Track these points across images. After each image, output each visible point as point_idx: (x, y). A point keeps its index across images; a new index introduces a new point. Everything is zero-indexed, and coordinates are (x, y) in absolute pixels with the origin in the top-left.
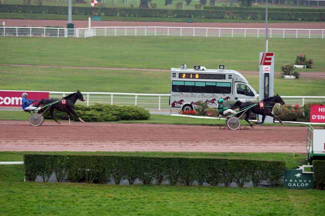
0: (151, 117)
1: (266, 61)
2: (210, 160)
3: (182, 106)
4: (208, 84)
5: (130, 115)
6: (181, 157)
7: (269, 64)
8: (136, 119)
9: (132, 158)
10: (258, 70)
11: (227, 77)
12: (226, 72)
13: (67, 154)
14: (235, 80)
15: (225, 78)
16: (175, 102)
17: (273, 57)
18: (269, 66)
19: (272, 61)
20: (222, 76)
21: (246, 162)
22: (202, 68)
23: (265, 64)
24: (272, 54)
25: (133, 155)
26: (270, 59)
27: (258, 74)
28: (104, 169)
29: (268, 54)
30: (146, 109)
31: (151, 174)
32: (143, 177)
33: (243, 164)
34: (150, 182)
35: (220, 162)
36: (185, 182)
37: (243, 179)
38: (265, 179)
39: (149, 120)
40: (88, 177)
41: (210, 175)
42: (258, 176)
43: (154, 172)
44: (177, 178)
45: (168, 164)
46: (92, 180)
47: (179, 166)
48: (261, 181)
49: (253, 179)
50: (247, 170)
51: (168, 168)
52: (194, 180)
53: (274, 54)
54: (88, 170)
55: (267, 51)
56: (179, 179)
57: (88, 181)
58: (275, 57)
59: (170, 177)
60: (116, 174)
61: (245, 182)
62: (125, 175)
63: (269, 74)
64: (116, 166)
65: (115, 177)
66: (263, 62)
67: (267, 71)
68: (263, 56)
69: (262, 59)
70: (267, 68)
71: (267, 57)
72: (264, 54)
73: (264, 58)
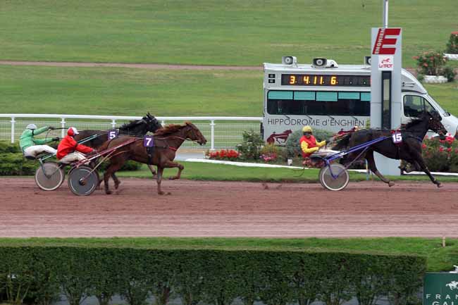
1: (385, 46)
2: (268, 254)
6: (207, 247)
9: (106, 252)
16: (274, 135)
17: (399, 38)
18: (391, 57)
19: (398, 46)
21: (342, 259)
23: (383, 51)
24: (397, 32)
25: (108, 246)
26: (393, 41)
28: (47, 275)
29: (388, 32)
31: (144, 283)
32: (128, 291)
33: (337, 262)
34: (143, 300)
35: (290, 259)
36: (216, 300)
37: (337, 293)
38: (385, 294)
39: (140, 170)
40: (13, 291)
41: (268, 286)
42: (370, 287)
43: (152, 281)
44: (199, 293)
45: (179, 263)
46: (20, 298)
47: (203, 266)
48: (375, 297)
49: (358, 295)
50: (346, 275)
51: (181, 271)
52: (234, 296)
53: (401, 31)
54: (13, 277)
55: (387, 24)
56: (204, 295)
57: (12, 301)
58: (403, 38)
59: (184, 291)
60: (72, 286)
61: (341, 300)
62: (89, 287)
63: (390, 72)
64: (71, 268)
65: (69, 292)
66: (378, 49)
67: (387, 66)
68: (379, 35)
69: (377, 42)
70: (387, 60)
71: (388, 37)
72: (380, 30)
73: (380, 40)
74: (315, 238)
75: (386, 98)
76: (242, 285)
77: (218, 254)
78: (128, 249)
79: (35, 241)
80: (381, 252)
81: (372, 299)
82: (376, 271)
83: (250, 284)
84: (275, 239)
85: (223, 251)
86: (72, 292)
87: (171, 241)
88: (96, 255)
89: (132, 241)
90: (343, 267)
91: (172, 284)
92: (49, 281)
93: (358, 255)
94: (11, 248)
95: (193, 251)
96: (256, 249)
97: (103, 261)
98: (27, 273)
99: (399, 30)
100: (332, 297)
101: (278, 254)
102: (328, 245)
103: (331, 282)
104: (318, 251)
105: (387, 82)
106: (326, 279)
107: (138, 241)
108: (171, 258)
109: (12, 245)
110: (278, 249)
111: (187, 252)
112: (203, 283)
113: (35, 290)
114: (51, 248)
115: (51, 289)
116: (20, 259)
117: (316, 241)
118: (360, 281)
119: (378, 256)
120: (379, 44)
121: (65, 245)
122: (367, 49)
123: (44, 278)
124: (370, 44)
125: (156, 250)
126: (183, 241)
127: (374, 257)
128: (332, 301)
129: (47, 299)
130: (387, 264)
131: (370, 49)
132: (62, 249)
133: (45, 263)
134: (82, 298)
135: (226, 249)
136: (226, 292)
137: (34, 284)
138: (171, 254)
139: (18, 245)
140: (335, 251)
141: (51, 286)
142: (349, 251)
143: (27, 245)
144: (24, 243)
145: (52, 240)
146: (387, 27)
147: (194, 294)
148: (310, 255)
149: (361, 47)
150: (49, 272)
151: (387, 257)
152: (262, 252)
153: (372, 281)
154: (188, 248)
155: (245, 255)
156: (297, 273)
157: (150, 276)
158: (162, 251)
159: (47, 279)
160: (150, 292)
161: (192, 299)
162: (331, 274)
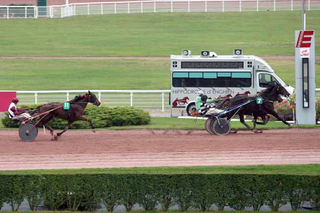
0: (152, 121)
1: (304, 42)
2: (233, 176)
3: (186, 105)
4: (220, 75)
5: (124, 118)
6: (193, 172)
7: (308, 45)
8: (133, 124)
9: (129, 177)
10: (294, 54)
11: (246, 65)
12: (244, 58)
13: (42, 173)
14: (257, 69)
15: (242, 67)
16: (177, 100)
17: (313, 36)
18: (308, 49)
19: (312, 42)
20: (240, 64)
21: (280, 178)
22: (211, 54)
23: (303, 46)
24: (311, 33)
25: (131, 173)
26: (309, 39)
27: (294, 60)
28: (92, 192)
29: (306, 33)
30: (146, 111)
31: (154, 196)
32: (144, 201)
33: (277, 180)
34: (154, 206)
35: (246, 178)
36: (200, 206)
37: (277, 200)
38: (308, 200)
39: (149, 124)
40: (71, 202)
41: (233, 196)
42: (299, 196)
43: (159, 194)
44: (189, 202)
45: (176, 183)
46: (76, 207)
47: (191, 184)
48: (302, 202)
49: (291, 201)
50: (283, 188)
51: (177, 188)
52: (212, 203)
53: (314, 33)
54: (71, 194)
55: (305, 28)
56: (193, 203)
57: (71, 208)
58: (316, 36)
59: (180, 200)
60: (108, 198)
61: (280, 204)
62: (120, 199)
63: (307, 59)
64: (108, 187)
65: (107, 202)
66: (299, 44)
67: (305, 55)
68: (300, 35)
69: (299, 40)
70: (306, 51)
71: (305, 36)
72: (301, 32)
73: (301, 38)
74: (262, 165)
75: (306, 75)
76: (216, 196)
77: (201, 176)
78: (143, 174)
79: (84, 171)
80: (305, 174)
81: (300, 203)
82: (302, 186)
83: (221, 195)
84: (237, 166)
85: (204, 175)
86: (108, 202)
87: (171, 169)
88: (123, 178)
89: (145, 169)
90: (281, 183)
91: (172, 196)
92: (94, 195)
93: (290, 176)
94: (70, 175)
95: (185, 175)
96: (225, 173)
97: (128, 182)
98: (80, 191)
99: (313, 31)
100: (275, 203)
101: (239, 176)
102: (271, 170)
103: (273, 193)
104: (265, 174)
105: (305, 65)
106: (270, 191)
107: (150, 169)
108: (171, 179)
109: (70, 174)
110: (239, 173)
111: (181, 175)
112: (191, 195)
113: (85, 202)
114: (95, 175)
115: (95, 201)
116: (75, 182)
117: (263, 167)
118: (292, 192)
119: (304, 176)
120: (300, 41)
121: (103, 173)
122: (292, 44)
123: (91, 194)
124: (294, 41)
125: (161, 175)
126: (178, 169)
127: (301, 176)
128: (275, 205)
129: (92, 207)
130: (309, 181)
131: (294, 44)
132: (102, 175)
133: (91, 184)
134: (115, 206)
135: (206, 173)
136: (206, 201)
137: (84, 198)
138: (171, 177)
139: (74, 173)
140: (276, 173)
141: (95, 199)
142: (284, 173)
143: (79, 173)
144: (77, 172)
145: (95, 170)
146: (305, 30)
147: (186, 202)
148: (260, 176)
149: (288, 43)
150: (93, 190)
151: (309, 176)
152: (228, 175)
153: (299, 192)
154: (181, 173)
155: (218, 177)
156: (252, 187)
157: (158, 191)
158: (165, 175)
159: (92, 195)
160: (158, 202)
161: (185, 205)
162: (273, 188)
